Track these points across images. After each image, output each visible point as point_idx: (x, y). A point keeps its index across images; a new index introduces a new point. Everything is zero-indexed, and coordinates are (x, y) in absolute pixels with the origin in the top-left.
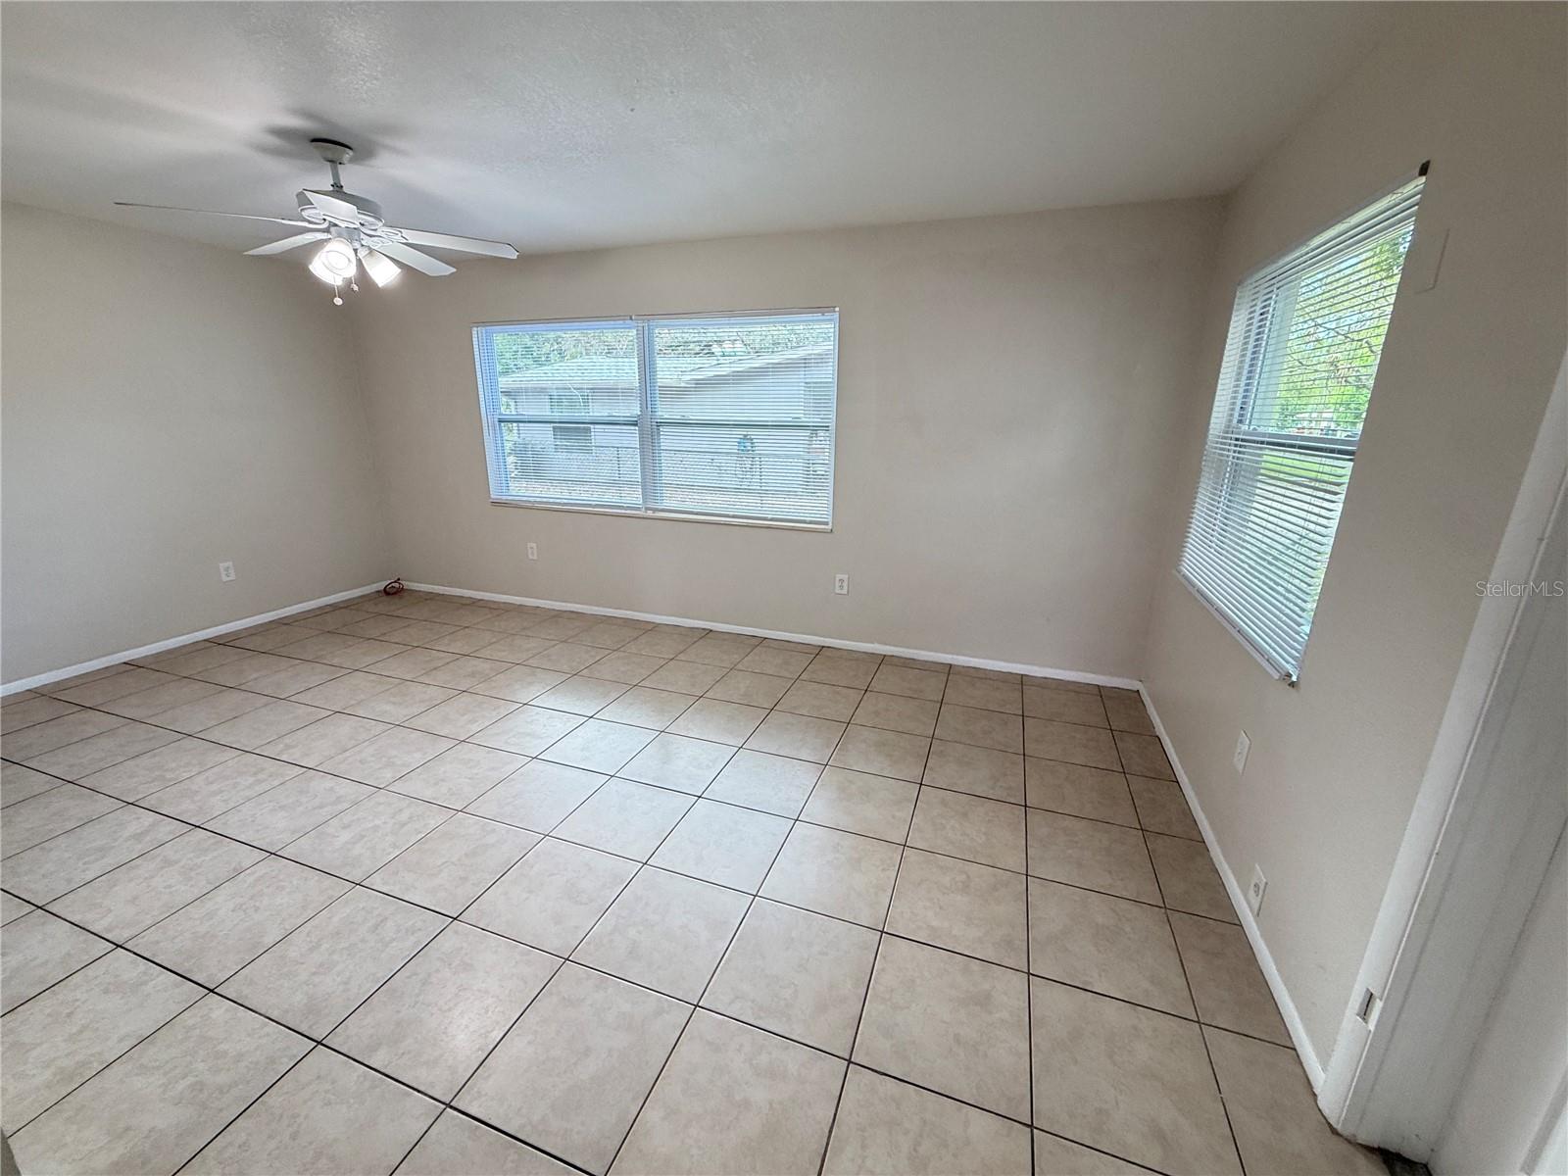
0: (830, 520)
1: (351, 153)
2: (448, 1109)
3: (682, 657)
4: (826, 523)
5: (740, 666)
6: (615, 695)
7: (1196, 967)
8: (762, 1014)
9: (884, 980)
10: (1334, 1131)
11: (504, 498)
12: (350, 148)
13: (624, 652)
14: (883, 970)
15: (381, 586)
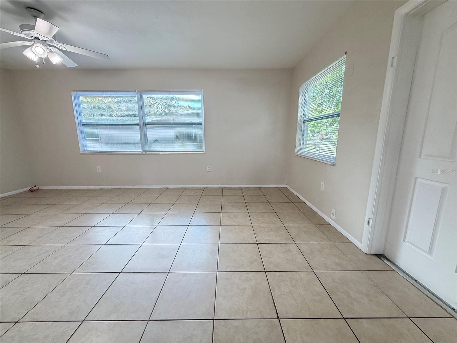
0: (204, 151)
1: (43, 15)
2: (149, 321)
3: (162, 195)
4: (203, 151)
5: (182, 195)
6: (144, 207)
7: (327, 234)
8: (237, 268)
9: (264, 253)
10: (366, 254)
11: (86, 151)
12: (43, 13)
13: (142, 196)
14: (262, 251)
15: (28, 189)
